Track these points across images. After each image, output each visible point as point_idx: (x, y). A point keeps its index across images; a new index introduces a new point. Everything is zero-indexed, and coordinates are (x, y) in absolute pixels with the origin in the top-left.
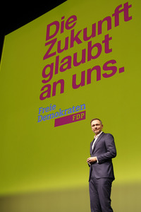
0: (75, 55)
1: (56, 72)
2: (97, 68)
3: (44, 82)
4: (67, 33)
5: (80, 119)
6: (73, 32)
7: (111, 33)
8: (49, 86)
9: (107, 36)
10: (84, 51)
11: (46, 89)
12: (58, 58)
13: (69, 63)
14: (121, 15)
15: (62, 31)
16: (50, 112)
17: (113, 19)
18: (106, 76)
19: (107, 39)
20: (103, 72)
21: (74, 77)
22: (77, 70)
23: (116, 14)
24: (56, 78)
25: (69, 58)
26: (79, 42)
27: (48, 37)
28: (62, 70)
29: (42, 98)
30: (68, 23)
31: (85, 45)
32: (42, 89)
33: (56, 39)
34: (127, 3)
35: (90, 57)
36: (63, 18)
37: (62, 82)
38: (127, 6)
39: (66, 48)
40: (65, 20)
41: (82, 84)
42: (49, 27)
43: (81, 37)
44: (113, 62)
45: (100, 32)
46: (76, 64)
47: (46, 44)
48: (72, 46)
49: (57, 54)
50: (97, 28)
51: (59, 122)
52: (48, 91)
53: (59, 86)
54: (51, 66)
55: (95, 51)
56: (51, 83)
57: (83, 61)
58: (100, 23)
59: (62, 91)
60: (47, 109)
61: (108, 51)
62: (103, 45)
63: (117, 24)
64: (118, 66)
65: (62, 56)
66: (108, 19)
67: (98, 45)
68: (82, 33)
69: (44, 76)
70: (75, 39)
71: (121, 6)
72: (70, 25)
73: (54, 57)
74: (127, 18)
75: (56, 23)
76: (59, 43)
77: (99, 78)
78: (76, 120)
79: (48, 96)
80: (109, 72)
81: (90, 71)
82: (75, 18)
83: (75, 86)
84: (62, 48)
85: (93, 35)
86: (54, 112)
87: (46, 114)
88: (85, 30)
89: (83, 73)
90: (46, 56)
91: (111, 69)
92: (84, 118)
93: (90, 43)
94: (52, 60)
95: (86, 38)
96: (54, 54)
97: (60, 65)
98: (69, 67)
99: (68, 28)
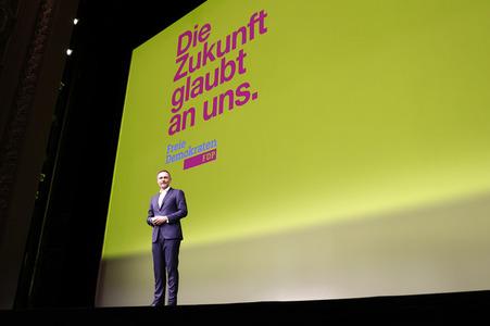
0: (208, 75)
1: (187, 99)
2: (230, 93)
3: (174, 111)
4: (200, 46)
5: (211, 160)
6: (206, 44)
7: (246, 48)
8: (178, 116)
9: (241, 52)
10: (217, 70)
11: (176, 120)
12: (189, 78)
13: (201, 85)
14: (257, 25)
15: (195, 45)
16: (179, 151)
17: (248, 29)
18: (239, 103)
19: (242, 55)
20: (236, 98)
21: (206, 104)
22: (208, 96)
23: (251, 25)
24: (186, 106)
25: (201, 79)
26: (212, 59)
27: (179, 52)
28: (194, 96)
29: (171, 133)
30: (201, 34)
31: (217, 63)
32: (172, 121)
33: (187, 55)
34: (262, 12)
35: (224, 79)
36: (196, 27)
37: (192, 110)
38: (263, 16)
39: (198, 67)
40: (199, 30)
41: (214, 114)
42: (181, 37)
43: (214, 52)
44: (247, 85)
45: (234, 47)
46: (208, 88)
47: (178, 61)
48: (204, 64)
49: (189, 74)
50: (231, 41)
51: (189, 164)
52: (178, 124)
53: (189, 115)
54: (181, 90)
55: (228, 70)
56: (181, 112)
57: (216, 84)
58: (235, 34)
59: (192, 124)
60: (176, 147)
61: (242, 71)
62: (237, 63)
63: (252, 37)
64: (251, 90)
65: (194, 76)
66: (243, 30)
67: (232, 63)
68: (215, 47)
69: (174, 103)
70: (208, 55)
71: (256, 14)
72: (203, 37)
73: (185, 78)
74: (263, 30)
75: (189, 33)
76: (191, 59)
77: (231, 107)
78: (206, 161)
79: (178, 130)
80: (242, 98)
81: (222, 97)
82: (208, 26)
83: (206, 117)
84: (193, 67)
85: (227, 50)
86: (183, 150)
87: (175, 153)
88: (219, 43)
89: (215, 99)
90: (177, 78)
91: (244, 95)
92: (215, 158)
93: (223, 60)
94: (182, 82)
95: (220, 54)
96: (185, 74)
97: (191, 88)
98: (201, 92)
99: (201, 40)
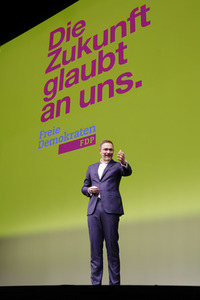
0: (84, 67)
1: (61, 88)
2: (110, 82)
3: (46, 100)
4: (74, 41)
5: (89, 145)
6: (81, 39)
7: (126, 41)
8: (52, 105)
9: (121, 45)
10: (94, 62)
11: (49, 108)
12: (62, 71)
13: (76, 76)
14: (138, 20)
15: (68, 39)
16: (53, 137)
17: (128, 24)
18: (120, 91)
19: (122, 47)
20: (116, 87)
21: (82, 93)
22: (85, 86)
23: (132, 18)
24: (60, 95)
25: (76, 70)
26: (88, 51)
27: (51, 47)
28: (68, 85)
29: (43, 119)
30: (74, 30)
31: (95, 55)
32: (44, 109)
33: (60, 49)
34: (144, 6)
35: (101, 70)
36: (69, 23)
37: (67, 99)
38: (144, 10)
39: (73, 59)
40: (72, 26)
41: (92, 101)
42: (52, 34)
43: (90, 45)
44: (129, 74)
45: (113, 40)
46: (85, 78)
47: (49, 55)
48: (80, 56)
49: (62, 66)
50: (108, 36)
51: (64, 148)
52: (51, 112)
53: (64, 104)
54: (55, 81)
55: (106, 62)
56: (54, 101)
57: (93, 74)
58: (113, 29)
59: (68, 111)
60: (49, 133)
61: (122, 61)
62: (117, 55)
63: (133, 30)
64: (134, 79)
65: (68, 68)
66: (123, 24)
67: (111, 55)
68: (91, 42)
69: (46, 92)
70: (83, 48)
71: (137, 9)
72: (77, 32)
73: (59, 70)
74: (145, 23)
75: (61, 30)
76: (65, 52)
77: (111, 95)
78: (84, 146)
79: (51, 117)
80: (124, 87)
81: (101, 86)
82: (83, 23)
83: (83, 105)
84: (67, 59)
85: (105, 43)
86: (57, 136)
87: (48, 138)
88: (96, 37)
89: (93, 88)
90: (49, 70)
91: (127, 83)
92: (94, 143)
93: (101, 53)
94: (56, 73)
95: (96, 47)
96: (59, 66)
97: (65, 79)
98: (76, 82)
99: (75, 35)
